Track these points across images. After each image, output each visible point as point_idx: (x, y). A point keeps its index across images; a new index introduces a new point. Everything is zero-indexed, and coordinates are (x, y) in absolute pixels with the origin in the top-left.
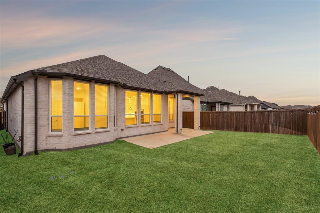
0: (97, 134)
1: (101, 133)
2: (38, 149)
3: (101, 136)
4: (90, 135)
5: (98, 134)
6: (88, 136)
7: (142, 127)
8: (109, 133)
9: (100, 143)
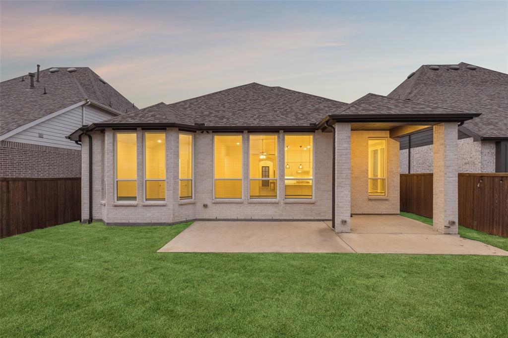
0: (145, 208)
1: (152, 208)
2: (93, 218)
3: (152, 212)
4: (135, 208)
5: (147, 208)
6: (132, 210)
7: (252, 205)
8: (165, 208)
9: (150, 222)
